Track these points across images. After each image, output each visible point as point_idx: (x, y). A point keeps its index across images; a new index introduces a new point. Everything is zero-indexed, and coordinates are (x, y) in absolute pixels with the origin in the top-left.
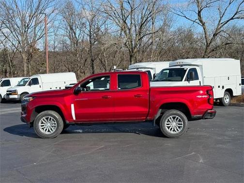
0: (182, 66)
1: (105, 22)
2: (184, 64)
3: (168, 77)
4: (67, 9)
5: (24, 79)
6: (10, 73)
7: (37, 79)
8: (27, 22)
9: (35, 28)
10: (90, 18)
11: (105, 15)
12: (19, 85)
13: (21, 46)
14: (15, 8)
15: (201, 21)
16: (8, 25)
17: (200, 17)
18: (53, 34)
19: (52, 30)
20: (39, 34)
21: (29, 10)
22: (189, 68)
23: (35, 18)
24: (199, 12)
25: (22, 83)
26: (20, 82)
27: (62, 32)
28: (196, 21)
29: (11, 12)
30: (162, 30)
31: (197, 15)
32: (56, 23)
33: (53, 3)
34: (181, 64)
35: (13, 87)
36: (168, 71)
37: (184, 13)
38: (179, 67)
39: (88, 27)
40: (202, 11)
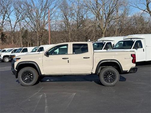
0: (131, 39)
1: (86, 12)
2: (133, 38)
3: (123, 46)
4: (63, 5)
5: (35, 48)
6: (29, 44)
7: (43, 47)
8: (40, 13)
9: (44, 17)
10: (77, 10)
11: (87, 8)
12: (32, 52)
13: (36, 28)
14: (32, 5)
15: (149, 10)
16: (28, 16)
17: (148, 7)
18: (55, 20)
19: (54, 18)
20: (46, 21)
21: (41, 6)
22: (136, 40)
23: (44, 11)
24: (148, 4)
25: (34, 50)
26: (33, 50)
27: (60, 19)
28: (146, 10)
29: (30, 7)
30: (123, 16)
31: (146, 7)
32: (57, 14)
33: (55, 2)
34: (131, 38)
35: (29, 52)
36: (122, 42)
37: (138, 5)
38: (130, 40)
39: (76, 16)
40: (149, 4)
